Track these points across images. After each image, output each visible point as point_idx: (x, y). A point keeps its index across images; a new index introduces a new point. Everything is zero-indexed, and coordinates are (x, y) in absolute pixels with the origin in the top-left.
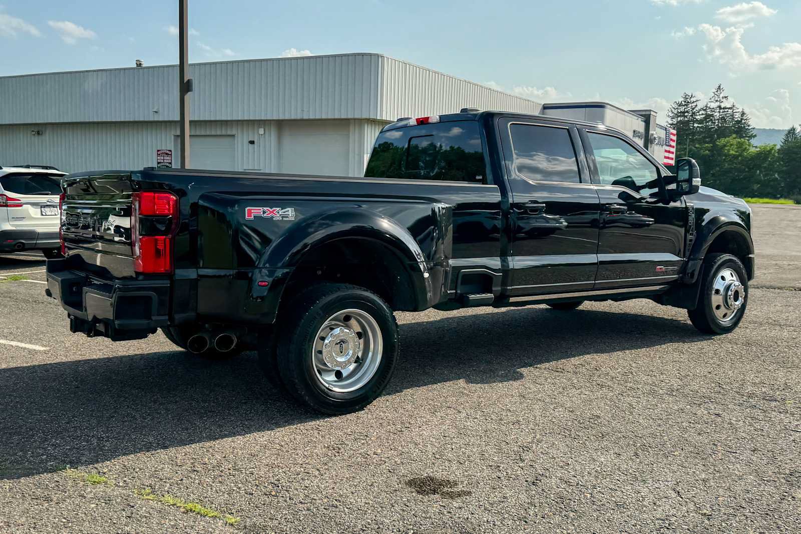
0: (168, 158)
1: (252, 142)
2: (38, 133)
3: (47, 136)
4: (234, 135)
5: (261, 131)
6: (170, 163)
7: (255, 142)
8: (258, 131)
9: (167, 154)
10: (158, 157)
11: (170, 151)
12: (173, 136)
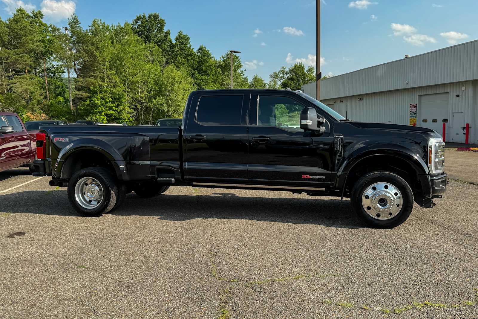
0: (415, 108)
1: (458, 96)
2: (360, 99)
3: (365, 101)
4: (448, 92)
5: (463, 88)
6: (416, 111)
7: (460, 96)
8: (462, 88)
9: (414, 106)
10: (411, 108)
11: (416, 104)
12: (418, 96)
